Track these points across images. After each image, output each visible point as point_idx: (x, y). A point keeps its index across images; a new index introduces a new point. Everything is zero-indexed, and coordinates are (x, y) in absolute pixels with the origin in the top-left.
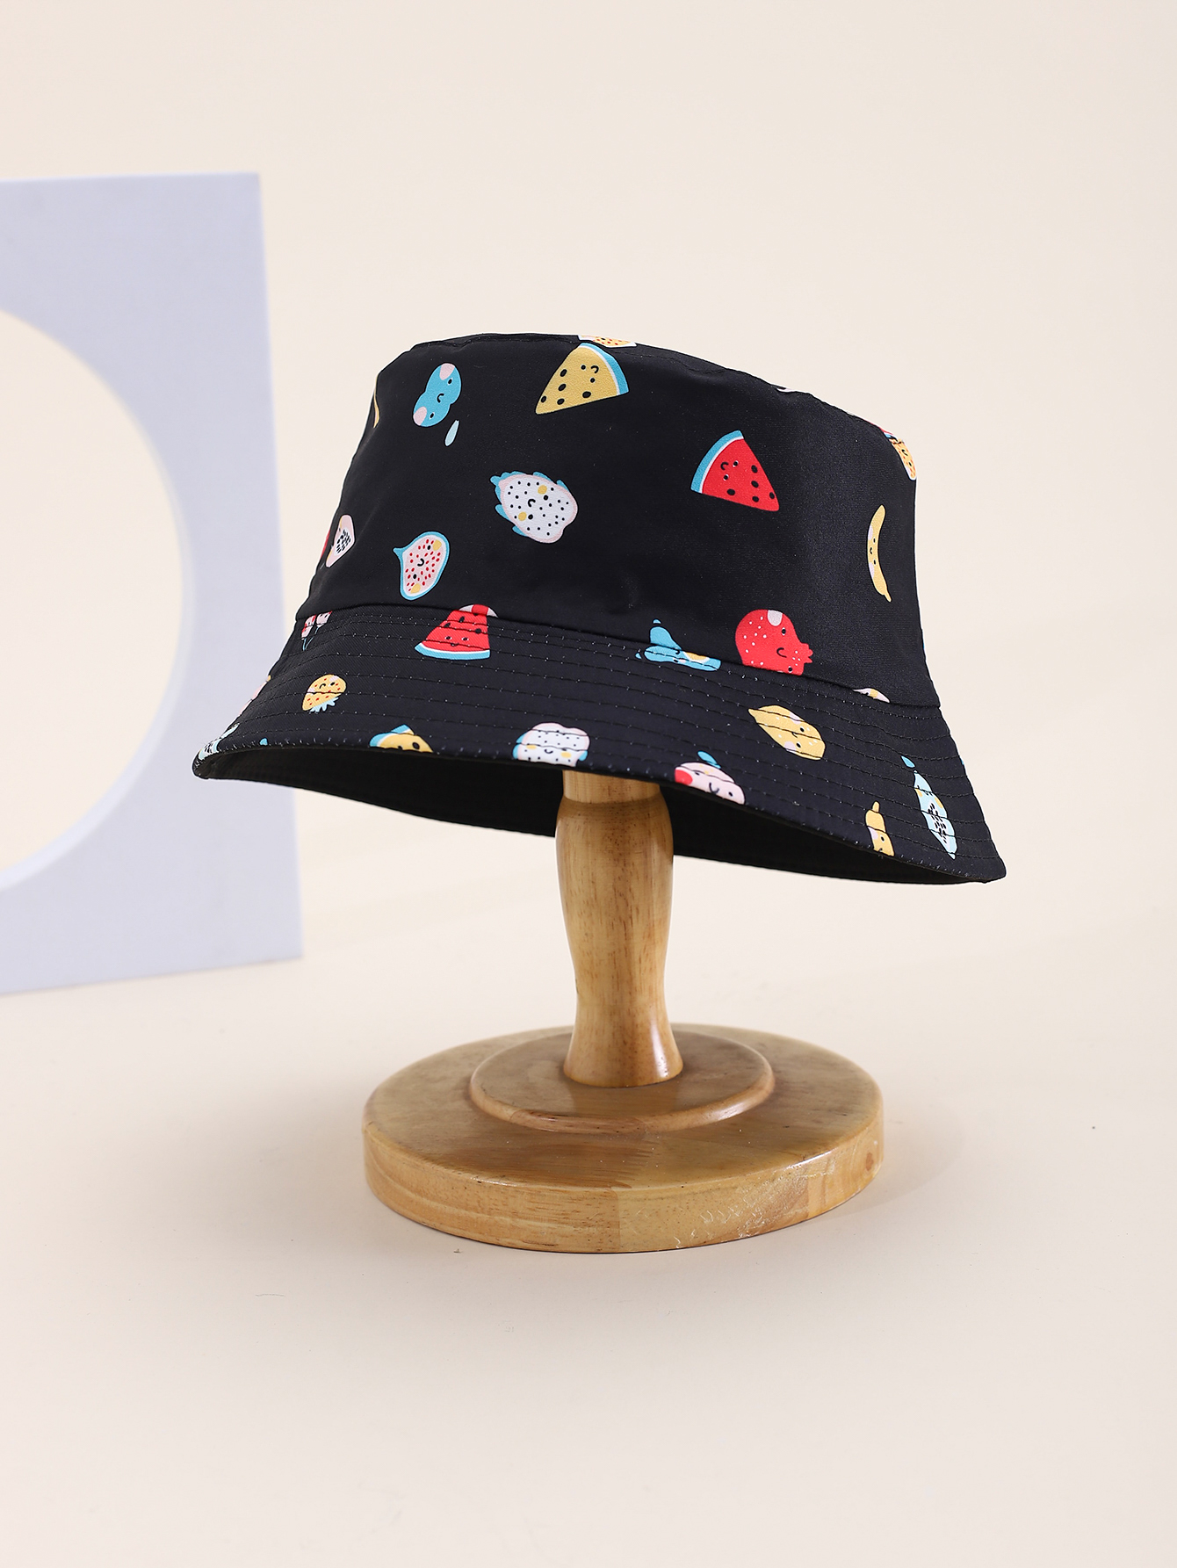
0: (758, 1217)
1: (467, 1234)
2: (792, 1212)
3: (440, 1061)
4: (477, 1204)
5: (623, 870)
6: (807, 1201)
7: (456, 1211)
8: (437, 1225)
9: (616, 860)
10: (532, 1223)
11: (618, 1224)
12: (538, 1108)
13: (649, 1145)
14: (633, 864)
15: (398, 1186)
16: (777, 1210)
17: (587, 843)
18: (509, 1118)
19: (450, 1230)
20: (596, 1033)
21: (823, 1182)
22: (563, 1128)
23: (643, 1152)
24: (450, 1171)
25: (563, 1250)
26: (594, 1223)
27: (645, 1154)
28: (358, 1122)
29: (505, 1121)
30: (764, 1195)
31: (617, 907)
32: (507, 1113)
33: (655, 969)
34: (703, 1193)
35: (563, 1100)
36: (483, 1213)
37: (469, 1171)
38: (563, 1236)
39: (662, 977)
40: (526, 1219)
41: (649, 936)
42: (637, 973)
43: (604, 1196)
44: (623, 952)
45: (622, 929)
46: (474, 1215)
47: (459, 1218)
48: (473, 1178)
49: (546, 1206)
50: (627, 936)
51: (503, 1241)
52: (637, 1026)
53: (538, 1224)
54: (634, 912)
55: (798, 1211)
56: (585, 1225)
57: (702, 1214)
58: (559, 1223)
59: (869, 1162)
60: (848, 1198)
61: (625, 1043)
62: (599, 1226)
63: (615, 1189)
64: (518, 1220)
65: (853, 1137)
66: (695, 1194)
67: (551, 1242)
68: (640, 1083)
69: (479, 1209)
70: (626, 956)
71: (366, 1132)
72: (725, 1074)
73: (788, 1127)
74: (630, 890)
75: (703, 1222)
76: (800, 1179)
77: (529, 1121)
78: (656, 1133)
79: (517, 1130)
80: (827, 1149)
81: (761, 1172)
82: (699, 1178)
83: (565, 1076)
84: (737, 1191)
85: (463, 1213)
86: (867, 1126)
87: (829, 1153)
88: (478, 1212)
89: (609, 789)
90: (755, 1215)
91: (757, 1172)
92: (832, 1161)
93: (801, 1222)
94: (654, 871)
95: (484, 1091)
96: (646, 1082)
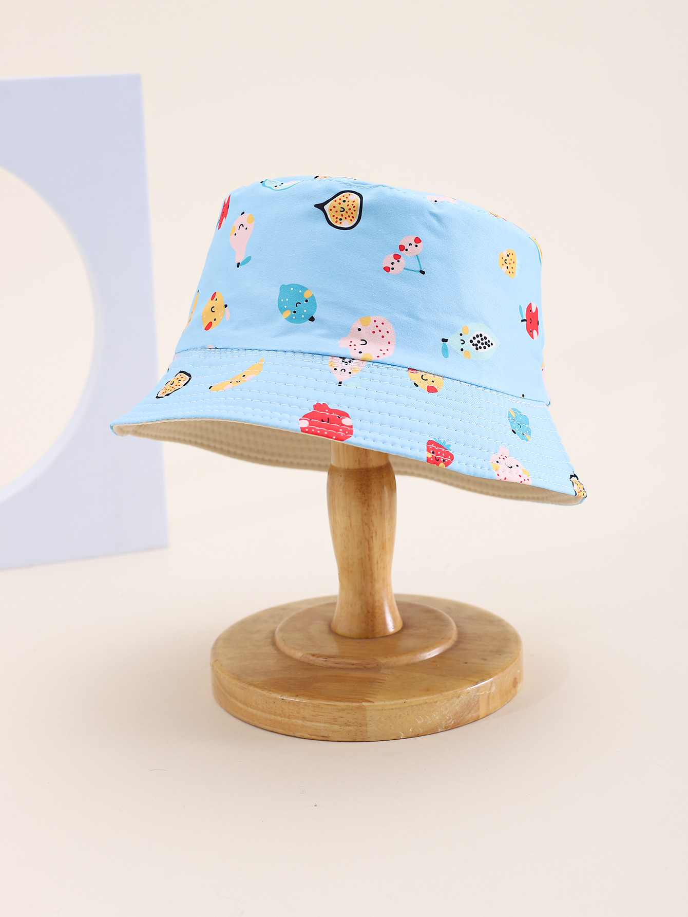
0: (450, 719)
1: (275, 730)
2: (470, 716)
3: (256, 619)
4: (281, 712)
5: (367, 509)
6: (479, 709)
7: (269, 715)
8: (257, 724)
9: (363, 503)
10: (315, 724)
11: (366, 725)
12: (317, 652)
13: (383, 675)
14: (373, 505)
15: (233, 700)
16: (461, 714)
17: (346, 493)
18: (299, 658)
19: (265, 727)
20: (351, 606)
21: (488, 697)
22: (332, 665)
23: (381, 680)
24: (265, 692)
25: (333, 740)
26: (351, 724)
27: (380, 681)
28: (207, 658)
29: (296, 660)
30: (453, 706)
31: (364, 531)
32: (298, 655)
33: (386, 567)
34: (417, 705)
35: (331, 647)
36: (285, 717)
37: (276, 692)
38: (333, 732)
39: (390, 572)
40: (311, 721)
41: (383, 548)
42: (376, 570)
43: (358, 708)
44: (367, 558)
45: (367, 544)
46: (279, 718)
47: (270, 720)
48: (279, 697)
49: (323, 714)
50: (370, 549)
51: (296, 734)
52: (375, 602)
53: (318, 724)
54: (374, 535)
55: (474, 714)
56: (346, 725)
57: (417, 718)
58: (331, 724)
59: (515, 683)
60: (503, 705)
61: (368, 612)
62: (355, 725)
63: (365, 704)
64: (306, 722)
65: (506, 669)
66: (412, 706)
67: (326, 735)
68: (377, 636)
69: (283, 715)
70: (369, 560)
71: (213, 666)
72: (428, 629)
73: (466, 663)
74: (372, 521)
75: (417, 722)
76: (474, 696)
77: (312, 660)
78: (388, 668)
79: (305, 665)
80: (490, 677)
81: (452, 692)
82: (415, 696)
83: (332, 631)
84: (437, 704)
85: (273, 717)
86: (513, 662)
87: (492, 679)
88: (281, 717)
89: (359, 461)
90: (448, 718)
91: (449, 692)
92: (493, 684)
93: (475, 721)
94: (386, 509)
95: (284, 640)
96: (381, 636)
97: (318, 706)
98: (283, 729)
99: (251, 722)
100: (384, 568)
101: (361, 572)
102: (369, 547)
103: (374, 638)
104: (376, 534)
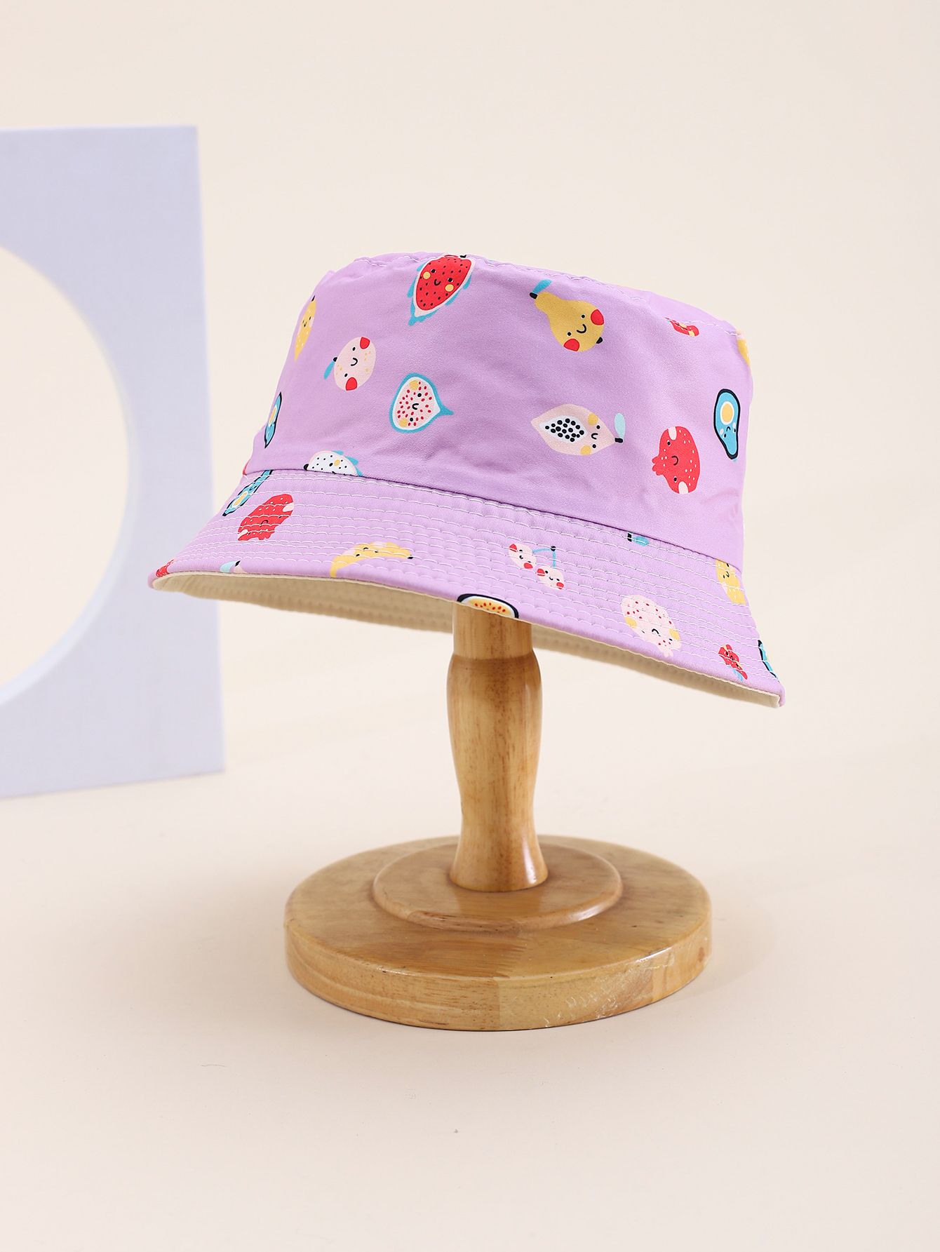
0: (612, 1001)
1: (373, 1014)
2: (640, 998)
3: (347, 866)
4: (382, 990)
5: (502, 715)
6: (652, 989)
7: (365, 994)
8: (349, 1006)
9: (497, 707)
10: (427, 1006)
11: (498, 1008)
12: (430, 910)
13: (522, 941)
14: (511, 710)
15: (316, 973)
16: (627, 996)
17: (474, 693)
18: (406, 917)
19: (359, 1010)
20: (478, 847)
21: (665, 973)
22: (452, 927)
23: (519, 947)
24: (360, 962)
25: (452, 1028)
26: (478, 1007)
27: (518, 949)
28: (280, 917)
29: (403, 920)
30: (617, 983)
31: (497, 745)
32: (405, 913)
33: (526, 795)
34: (568, 982)
35: (451, 904)
36: (387, 997)
37: (375, 962)
38: (453, 1017)
39: (532, 801)
40: (423, 1002)
41: (523, 769)
42: (512, 798)
43: (488, 984)
44: (501, 782)
45: (501, 762)
46: (379, 998)
47: (367, 1000)
48: (379, 968)
49: (439, 992)
50: (505, 769)
51: (403, 1020)
52: (511, 842)
53: (433, 1007)
54: (511, 750)
55: (645, 996)
56: (471, 1008)
57: (567, 999)
58: (450, 1006)
59: (701, 955)
60: (685, 984)
61: (501, 856)
62: (483, 1009)
63: (496, 979)
64: (416, 1003)
65: (689, 935)
66: (561, 983)
67: (443, 1022)
68: (513, 888)
69: (384, 993)
70: (504, 785)
71: (287, 927)
72: (583, 881)
73: (635, 926)
74: (508, 731)
75: (567, 1005)
76: (646, 971)
77: (424, 920)
78: (529, 931)
79: (414, 927)
80: (668, 946)
81: (616, 964)
82: (565, 970)
83: (452, 882)
84: (596, 979)
85: (370, 996)
86: (700, 926)
87: (670, 948)
88: (382, 996)
89: (492, 649)
90: (610, 1000)
91: (612, 965)
92: (672, 955)
93: (647, 1005)
94: (528, 715)
95: (386, 893)
96: (518, 888)
97: (433, 981)
98: (384, 1013)
99: (340, 1003)
100: (523, 796)
101: (492, 802)
102: (504, 767)
103: (509, 891)
104: (514, 750)
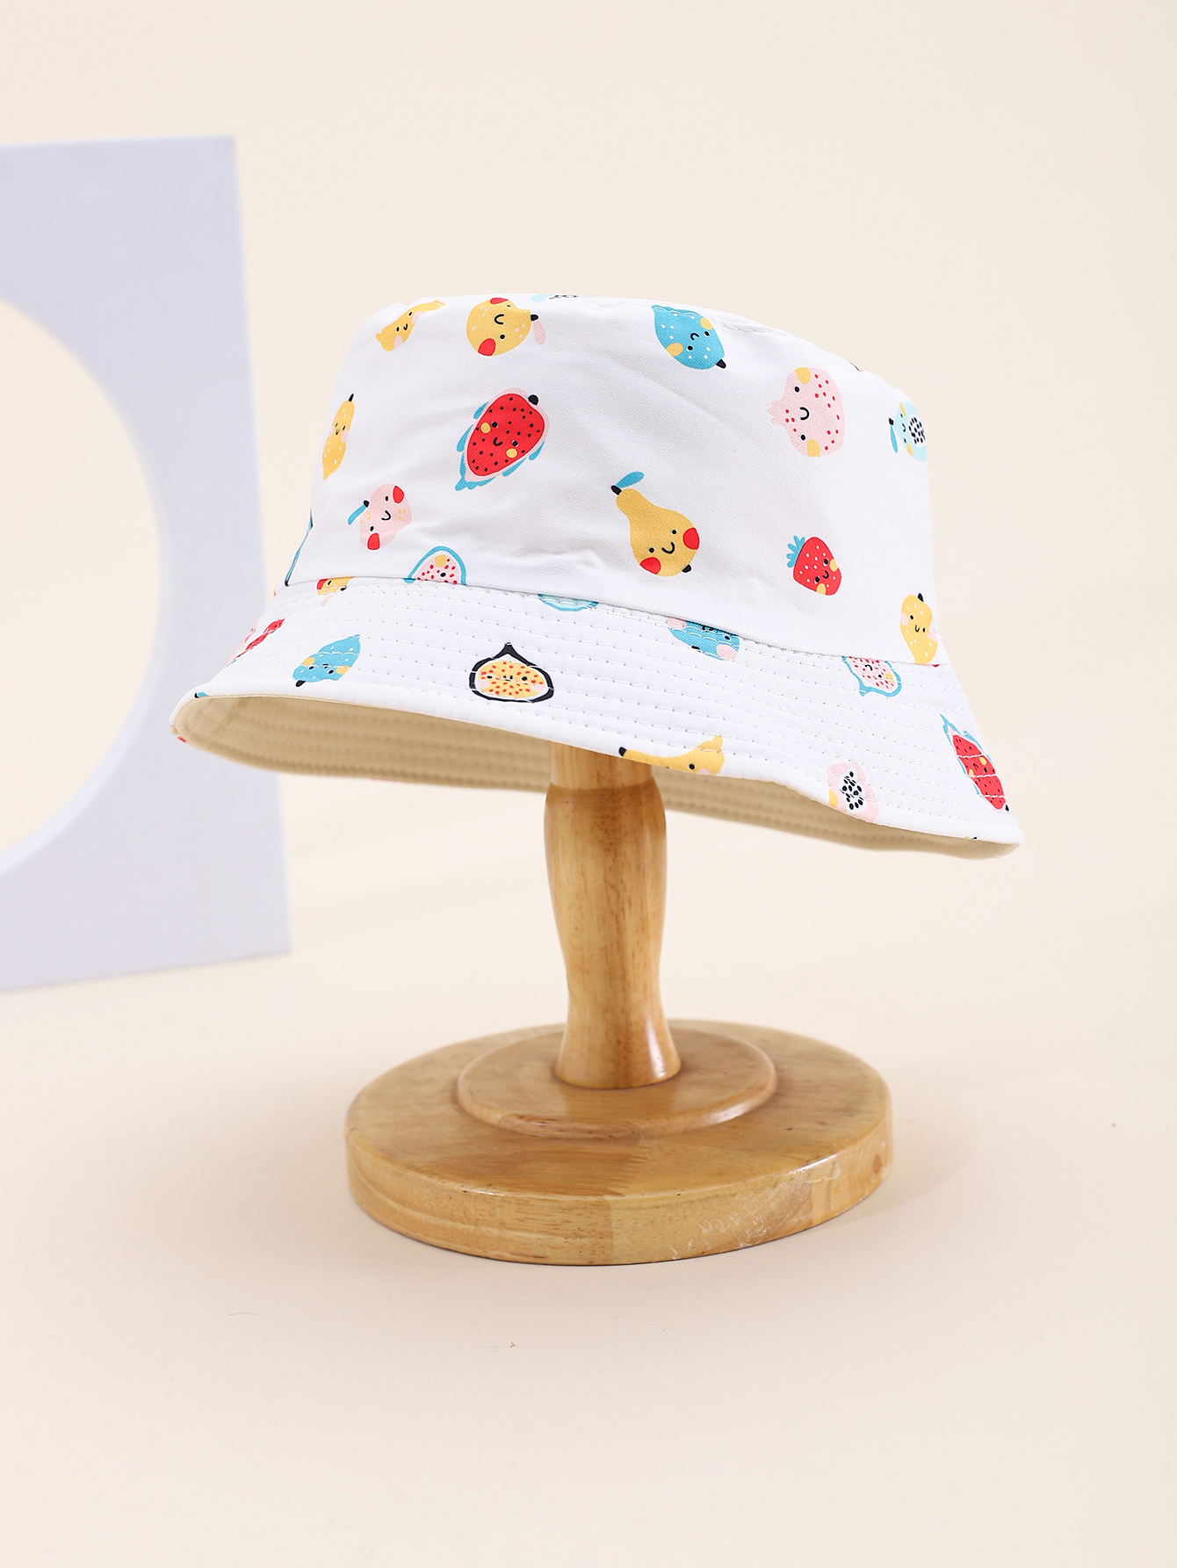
0: (759, 1225)
1: (453, 1246)
2: (795, 1220)
4: (462, 1215)
5: (614, 860)
6: (811, 1208)
7: (441, 1222)
8: (422, 1237)
9: (607, 850)
10: (521, 1234)
11: (611, 1235)
12: (527, 1112)
13: (643, 1150)
14: (625, 854)
15: (381, 1196)
16: (779, 1218)
17: (576, 833)
18: (497, 1123)
19: (435, 1242)
20: (589, 1033)
21: (828, 1188)
22: (554, 1133)
23: (639, 1158)
24: (434, 1180)
25: (554, 1262)
26: (585, 1234)
27: (637, 1160)
29: (492, 1126)
30: (765, 1202)
31: (609, 899)
32: (495, 1117)
33: (650, 964)
34: (701, 1200)
35: (556, 1105)
36: (469, 1224)
37: (454, 1180)
38: (553, 1248)
39: (658, 971)
40: (514, 1230)
41: (643, 929)
42: (631, 968)
43: (596, 1205)
44: (616, 947)
45: (614, 922)
46: (459, 1226)
47: (444, 1229)
48: (457, 1187)
49: (534, 1216)
50: (620, 930)
51: (491, 1253)
52: (631, 1024)
53: (527, 1235)
54: (626, 906)
55: (802, 1218)
56: (576, 1235)
57: (700, 1223)
58: (549, 1234)
59: (877, 1165)
60: (855, 1203)
62: (591, 1236)
63: (608, 1198)
64: (506, 1231)
65: (860, 1139)
66: (691, 1202)
67: (541, 1254)
68: (634, 1084)
69: (465, 1219)
70: (619, 950)
71: (347, 1139)
72: (726, 1073)
73: (790, 1129)
74: (622, 881)
75: (700, 1231)
76: (803, 1185)
77: (518, 1126)
78: (653, 1138)
79: (506, 1135)
80: (832, 1153)
81: (763, 1177)
82: (696, 1185)
83: (557, 1078)
84: (737, 1197)
85: (449, 1223)
86: (874, 1127)
87: (834, 1156)
88: (463, 1223)
89: (598, 775)
90: (755, 1224)
91: (757, 1179)
92: (837, 1165)
93: (805, 1230)
94: (647, 860)
95: (472, 1093)
96: (641, 1084)
97: (527, 1202)
98: (467, 1245)
99: (412, 1233)
100: (645, 965)
101: (605, 973)
102: (618, 928)
103: (629, 1087)
104: (630, 905)
